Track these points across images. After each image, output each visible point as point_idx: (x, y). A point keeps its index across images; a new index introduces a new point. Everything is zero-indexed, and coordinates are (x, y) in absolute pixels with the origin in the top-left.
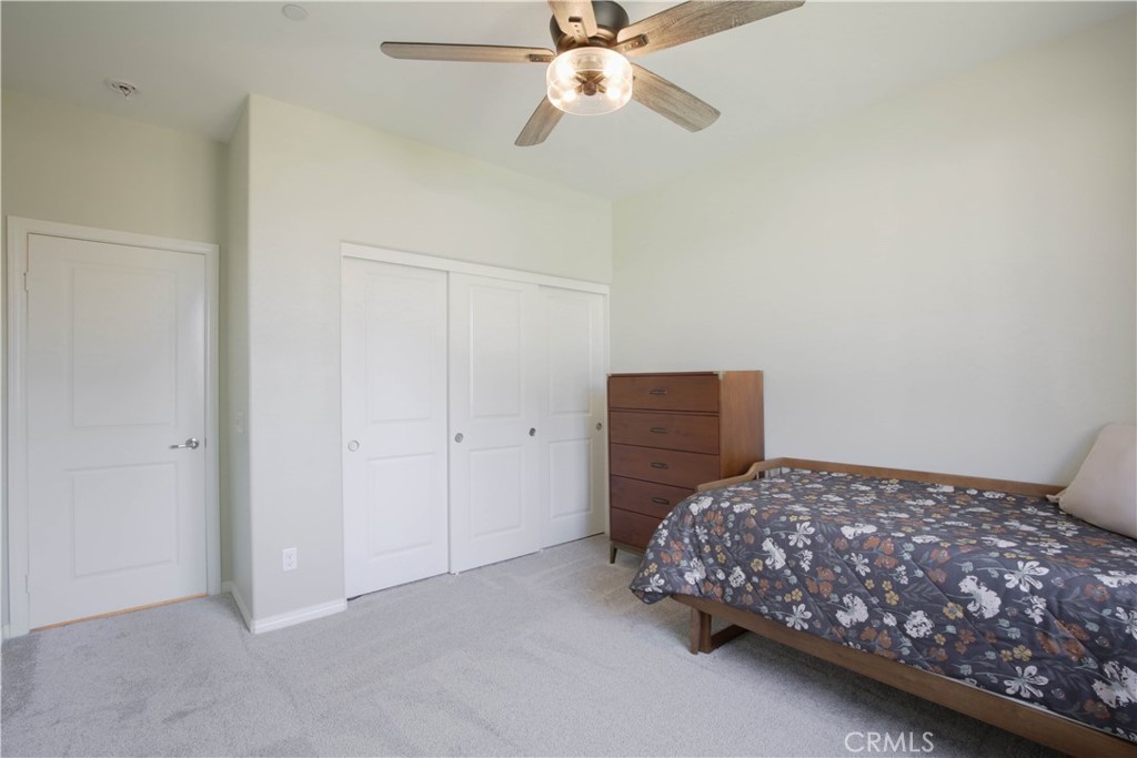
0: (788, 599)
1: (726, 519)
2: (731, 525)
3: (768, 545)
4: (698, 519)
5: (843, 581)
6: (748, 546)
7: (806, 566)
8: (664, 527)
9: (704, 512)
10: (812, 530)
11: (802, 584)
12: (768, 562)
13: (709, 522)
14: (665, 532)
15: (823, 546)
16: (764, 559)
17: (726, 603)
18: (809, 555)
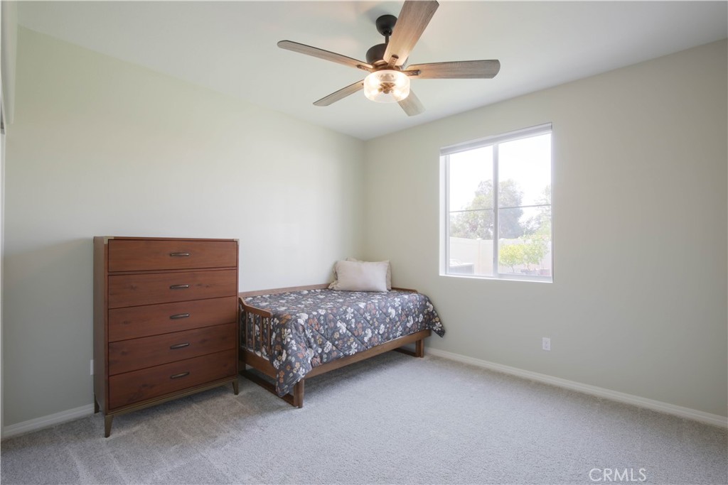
0: (349, 344)
1: (319, 319)
2: (322, 322)
3: (339, 324)
4: (305, 327)
5: (365, 325)
6: (331, 329)
7: (353, 326)
8: (291, 339)
9: (307, 321)
10: (352, 310)
11: (353, 334)
12: (341, 331)
13: (311, 325)
14: (293, 342)
15: (357, 315)
16: (339, 331)
17: (325, 363)
18: (353, 320)
